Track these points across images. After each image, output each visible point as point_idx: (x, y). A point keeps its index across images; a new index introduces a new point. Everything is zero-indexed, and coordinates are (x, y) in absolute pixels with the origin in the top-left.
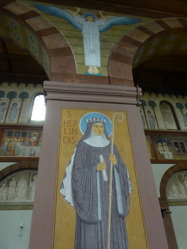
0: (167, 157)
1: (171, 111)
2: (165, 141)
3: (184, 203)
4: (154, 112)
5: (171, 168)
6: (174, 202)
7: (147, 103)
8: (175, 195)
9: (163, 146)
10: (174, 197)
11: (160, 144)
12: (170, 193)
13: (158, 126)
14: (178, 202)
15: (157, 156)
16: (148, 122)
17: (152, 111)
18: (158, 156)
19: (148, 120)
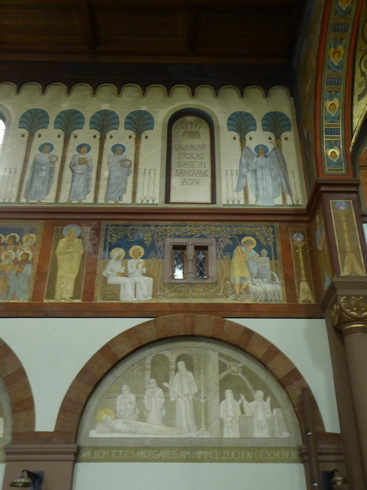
0: (127, 296)
1: (207, 142)
2: (141, 243)
3: (141, 454)
4: (137, 149)
5: (128, 334)
6: (109, 448)
7: (122, 120)
8: (119, 425)
9: (127, 257)
10: (113, 430)
11: (118, 252)
12: (105, 416)
13: (134, 193)
14: (124, 448)
15: (92, 293)
16: (103, 183)
17: (130, 145)
18: (98, 293)
19: (105, 173)
